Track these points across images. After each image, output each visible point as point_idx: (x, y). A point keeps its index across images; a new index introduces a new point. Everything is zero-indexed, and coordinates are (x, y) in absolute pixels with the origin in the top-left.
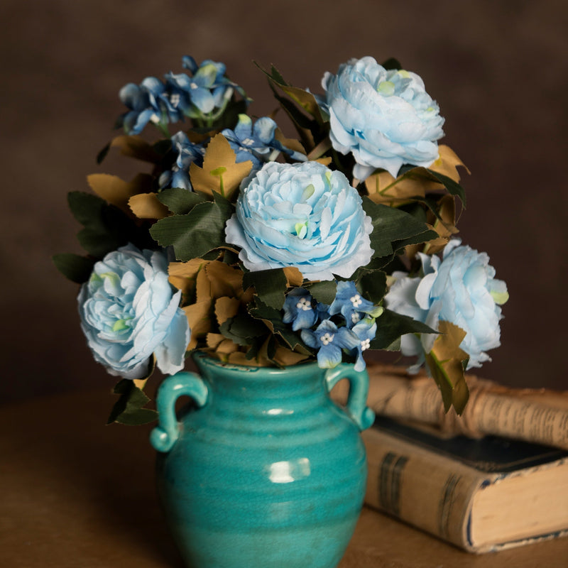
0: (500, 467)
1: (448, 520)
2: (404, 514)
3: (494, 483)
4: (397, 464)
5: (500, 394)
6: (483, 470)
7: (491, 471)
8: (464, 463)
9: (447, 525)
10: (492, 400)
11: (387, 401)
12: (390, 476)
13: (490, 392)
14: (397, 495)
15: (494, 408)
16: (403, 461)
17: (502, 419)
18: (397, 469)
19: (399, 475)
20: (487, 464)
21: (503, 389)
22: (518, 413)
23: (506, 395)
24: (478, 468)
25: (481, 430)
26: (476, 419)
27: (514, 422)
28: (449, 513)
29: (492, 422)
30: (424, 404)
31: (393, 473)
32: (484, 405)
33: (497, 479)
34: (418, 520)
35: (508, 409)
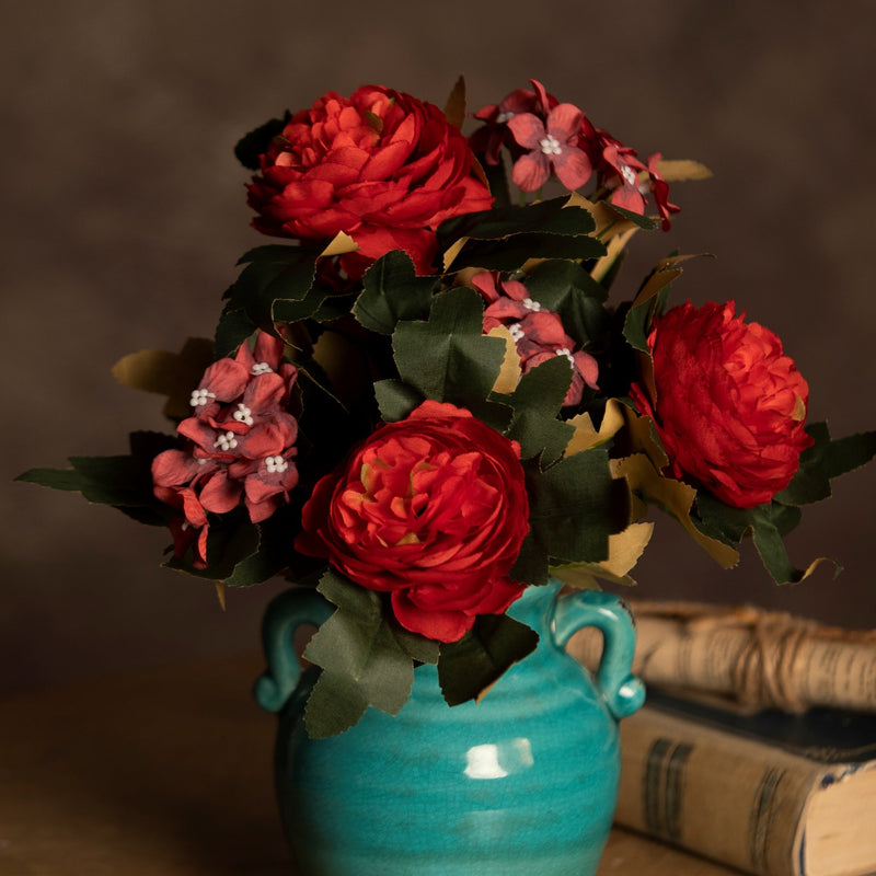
0: (844, 754)
1: (766, 841)
2: (688, 837)
3: (839, 780)
4: (674, 756)
5: (833, 640)
6: (819, 760)
7: (833, 761)
8: (786, 750)
9: (765, 850)
10: (821, 649)
11: (647, 657)
12: (663, 776)
13: (817, 638)
14: (677, 806)
15: (827, 661)
16: (684, 751)
17: (840, 678)
18: (675, 764)
19: (678, 773)
20: (824, 751)
21: (837, 632)
22: (867, 670)
23: (845, 640)
24: (809, 757)
25: (805, 700)
26: (797, 681)
27: (862, 683)
28: (767, 833)
29: (824, 684)
30: (708, 661)
31: (669, 771)
32: (810, 657)
33: (844, 774)
34: (714, 844)
35: (850, 662)
